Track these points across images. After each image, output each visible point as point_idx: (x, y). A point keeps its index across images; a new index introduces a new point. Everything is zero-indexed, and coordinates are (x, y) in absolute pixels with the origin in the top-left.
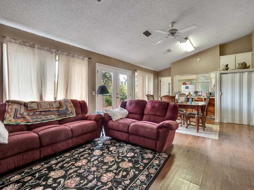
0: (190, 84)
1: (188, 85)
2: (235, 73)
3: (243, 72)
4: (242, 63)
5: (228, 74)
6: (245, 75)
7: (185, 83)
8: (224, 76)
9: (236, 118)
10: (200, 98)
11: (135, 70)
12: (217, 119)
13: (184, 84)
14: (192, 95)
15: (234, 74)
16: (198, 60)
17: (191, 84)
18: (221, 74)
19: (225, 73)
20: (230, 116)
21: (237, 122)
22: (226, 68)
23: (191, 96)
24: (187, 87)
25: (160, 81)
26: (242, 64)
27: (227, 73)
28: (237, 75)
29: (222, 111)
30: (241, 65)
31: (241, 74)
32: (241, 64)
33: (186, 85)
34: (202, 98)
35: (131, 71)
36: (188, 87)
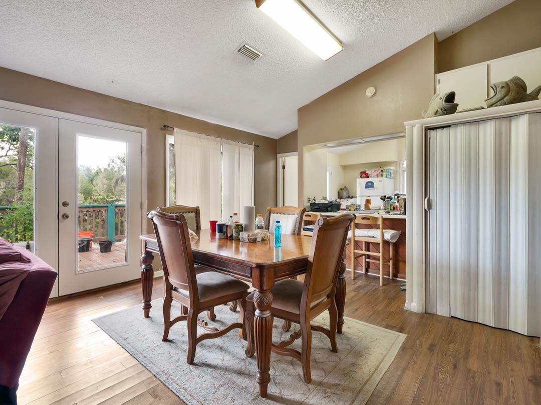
0: (377, 176)
1: (373, 177)
2: (477, 122)
3: (510, 117)
4: (507, 83)
5: (452, 130)
6: (520, 129)
7: (364, 173)
8: (438, 137)
9: (484, 303)
10: (368, 219)
11: (166, 129)
12: (412, 301)
13: (364, 175)
14: (359, 206)
15: (473, 128)
16: (370, 91)
17: (382, 175)
18: (428, 129)
19: (443, 127)
20: (458, 291)
21: (487, 318)
22: (447, 105)
23: (356, 209)
24: (370, 184)
25: (284, 167)
26: (507, 86)
27: (449, 126)
28: (488, 131)
29: (432, 269)
30: (503, 92)
31: (504, 123)
32: (504, 85)
33: (368, 177)
34: (376, 219)
35: (145, 131)
36: (372, 183)
